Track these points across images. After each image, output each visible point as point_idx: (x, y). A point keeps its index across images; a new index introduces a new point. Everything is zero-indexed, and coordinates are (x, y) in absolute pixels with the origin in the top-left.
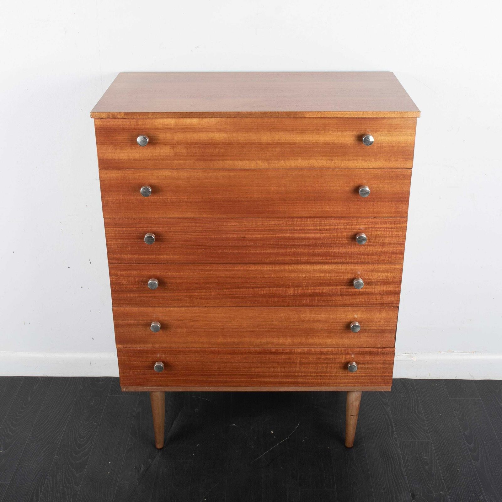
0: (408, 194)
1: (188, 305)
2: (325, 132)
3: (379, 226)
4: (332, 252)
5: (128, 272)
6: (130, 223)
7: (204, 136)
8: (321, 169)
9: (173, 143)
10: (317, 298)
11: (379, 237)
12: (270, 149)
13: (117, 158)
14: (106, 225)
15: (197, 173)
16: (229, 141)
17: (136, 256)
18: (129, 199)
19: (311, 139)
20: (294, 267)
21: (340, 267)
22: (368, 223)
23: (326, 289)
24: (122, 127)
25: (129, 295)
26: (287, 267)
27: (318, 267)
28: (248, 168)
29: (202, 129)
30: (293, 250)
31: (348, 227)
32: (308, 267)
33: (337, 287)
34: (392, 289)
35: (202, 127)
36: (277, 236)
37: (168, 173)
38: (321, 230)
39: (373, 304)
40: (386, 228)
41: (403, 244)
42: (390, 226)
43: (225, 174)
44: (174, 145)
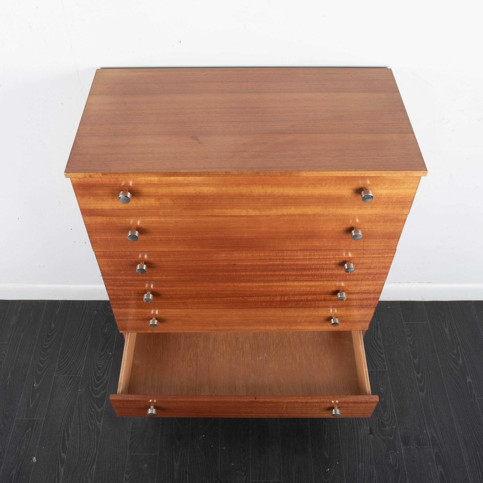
0: (400, 233)
1: (182, 307)
2: (321, 186)
3: (368, 256)
4: (319, 274)
5: (123, 288)
6: (121, 255)
7: (191, 190)
8: (314, 215)
9: (158, 195)
10: (301, 303)
11: (366, 263)
12: (262, 200)
13: (99, 208)
14: (97, 257)
15: (185, 218)
16: (218, 194)
17: (130, 278)
18: (117, 238)
19: (306, 192)
20: (283, 284)
21: (326, 283)
22: (357, 254)
23: (310, 297)
24: (101, 183)
25: (126, 302)
26: (275, 284)
27: (305, 283)
28: (238, 215)
29: (188, 184)
30: (282, 273)
31: (337, 256)
32: (296, 284)
33: (321, 296)
34: (373, 297)
35: (189, 182)
36: (267, 263)
37: (154, 219)
38: (310, 259)
39: (353, 306)
40: (374, 257)
41: (388, 268)
42: (379, 256)
43: (215, 219)
44: (159, 197)
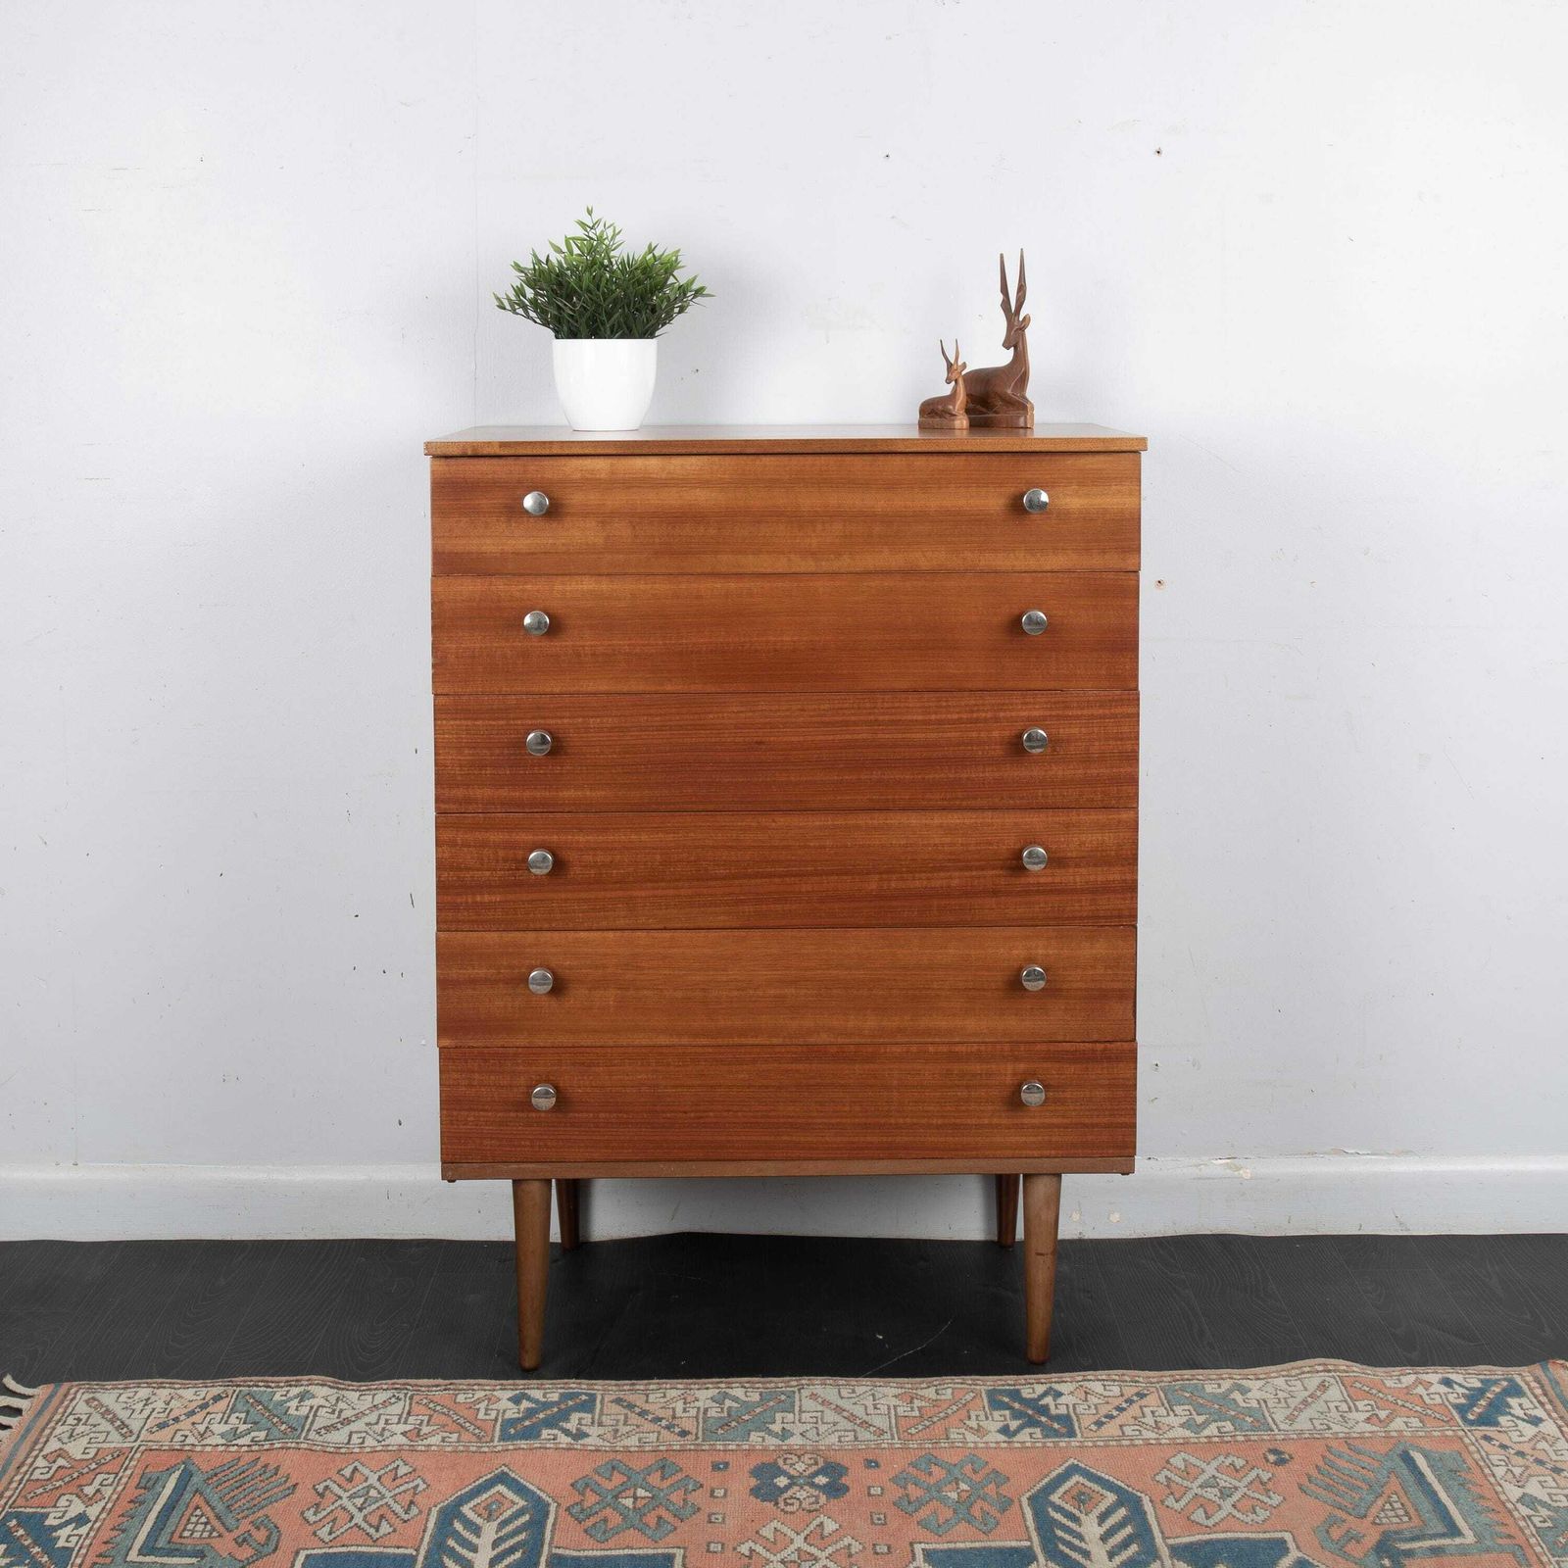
0: (1135, 631)
2: (940, 488)
3: (1075, 713)
4: (968, 779)
5: (483, 835)
6: (495, 707)
7: (672, 499)
8: (934, 572)
9: (602, 514)
10: (935, 902)
11: (1076, 740)
12: (819, 527)
13: (474, 549)
14: (440, 712)
15: (655, 583)
16: (727, 508)
17: (504, 793)
18: (496, 647)
20: (878, 819)
21: (988, 817)
22: (1048, 706)
23: (957, 879)
24: (490, 477)
25: (478, 898)
26: (863, 820)
27: (938, 819)
28: (769, 571)
29: (668, 482)
30: (876, 775)
31: (1002, 714)
32: (914, 820)
33: (985, 873)
34: (1117, 877)
35: (670, 476)
36: (838, 737)
37: (588, 585)
38: (940, 722)
39: (1074, 918)
40: (1092, 717)
41: (1133, 757)
42: (1101, 712)
43: (718, 585)
44: (606, 517)
